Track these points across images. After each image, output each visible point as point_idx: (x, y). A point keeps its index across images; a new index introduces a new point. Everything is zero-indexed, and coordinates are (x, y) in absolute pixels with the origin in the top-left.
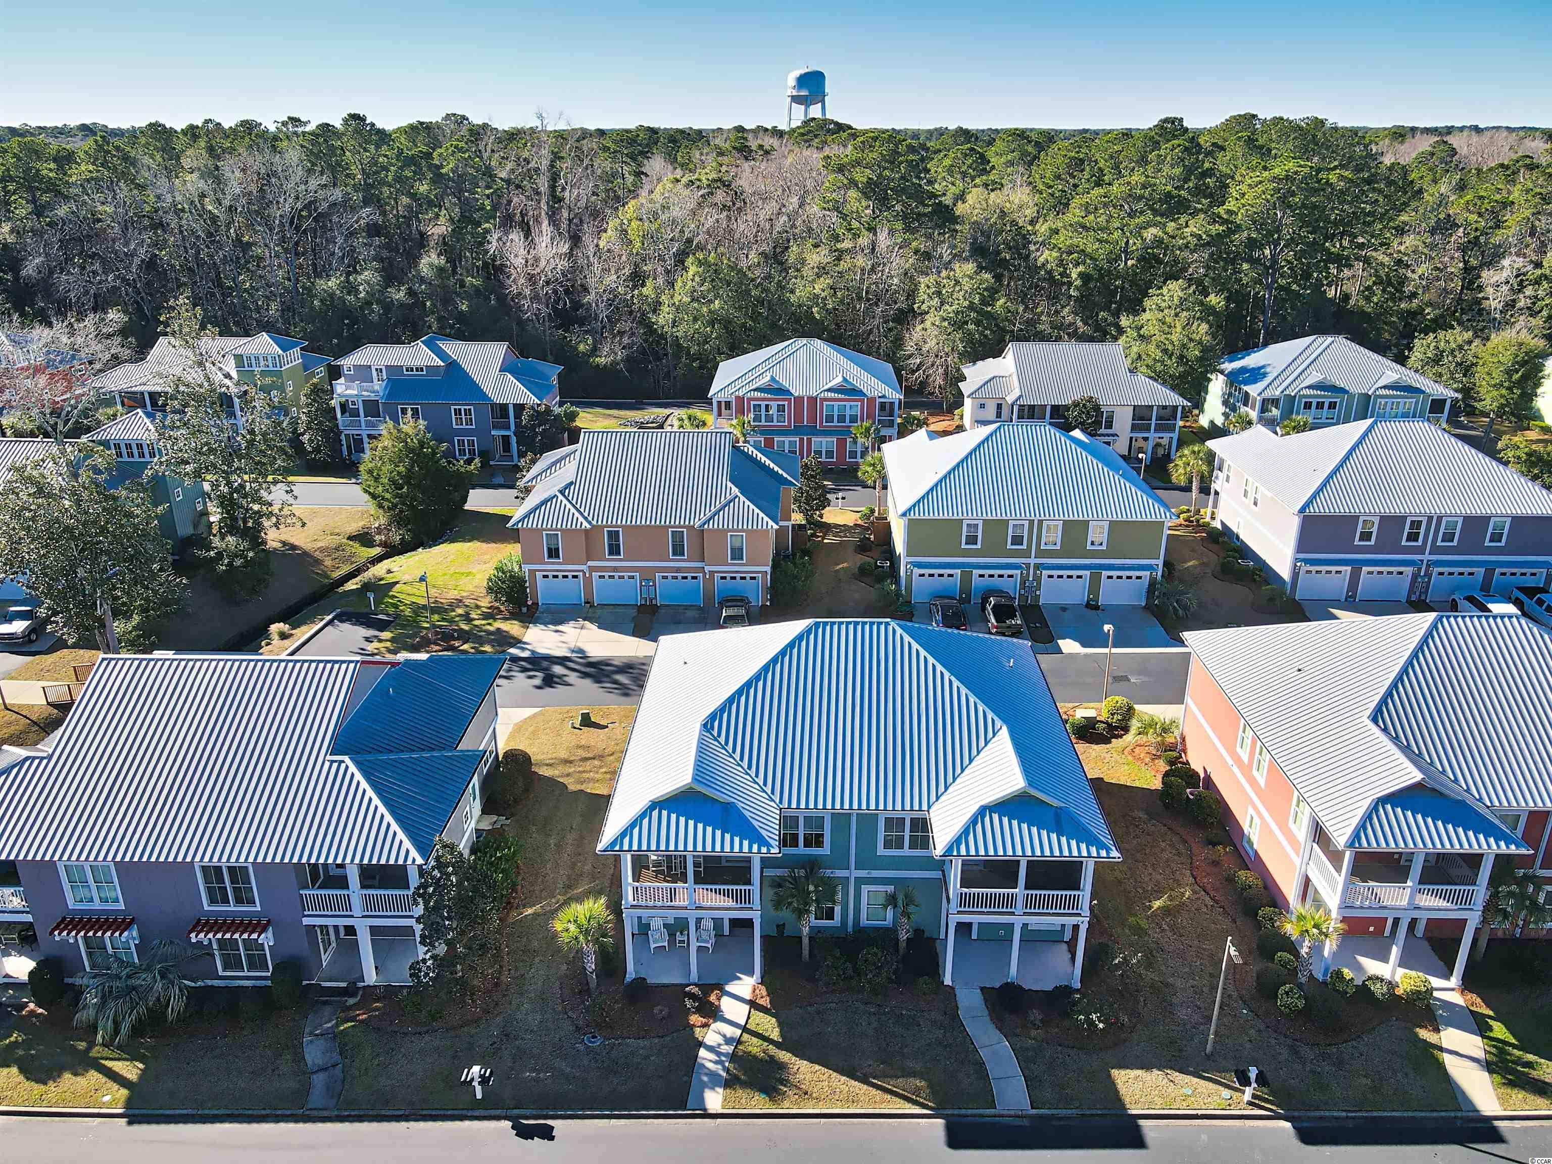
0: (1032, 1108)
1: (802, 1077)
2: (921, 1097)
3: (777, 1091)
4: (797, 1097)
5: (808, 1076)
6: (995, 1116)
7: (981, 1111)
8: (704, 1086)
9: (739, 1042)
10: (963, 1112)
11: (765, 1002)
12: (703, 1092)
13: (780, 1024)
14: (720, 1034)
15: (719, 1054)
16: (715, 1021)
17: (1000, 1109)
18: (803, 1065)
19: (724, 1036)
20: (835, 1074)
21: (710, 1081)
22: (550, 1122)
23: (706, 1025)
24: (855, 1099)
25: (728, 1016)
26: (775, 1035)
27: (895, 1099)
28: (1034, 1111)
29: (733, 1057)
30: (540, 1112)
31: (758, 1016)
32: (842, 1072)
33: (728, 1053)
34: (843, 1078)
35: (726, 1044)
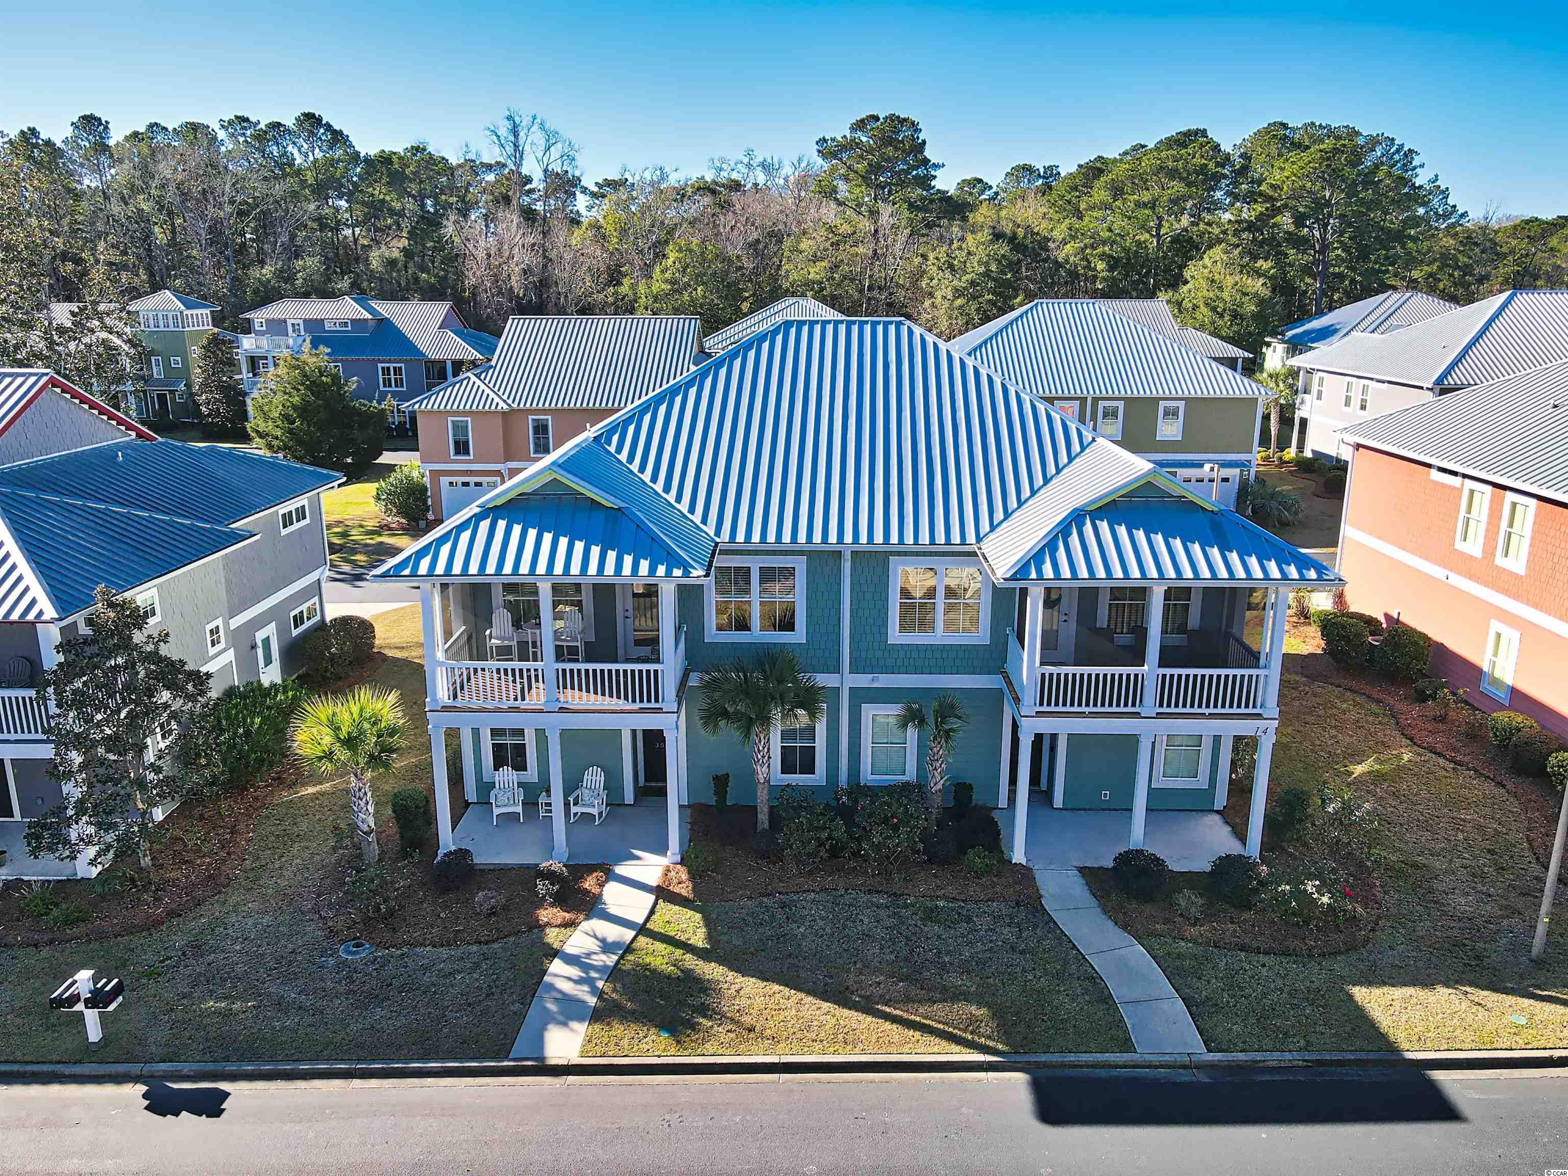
0: (1209, 1051)
1: (744, 1002)
2: (981, 1035)
3: (694, 1027)
4: (732, 1035)
5: (759, 1002)
6: (1135, 1067)
7: (1107, 1057)
8: (548, 1019)
9: (629, 949)
10: (1072, 1058)
11: (685, 890)
12: (543, 1029)
13: (708, 922)
14: (596, 937)
15: (586, 967)
16: (588, 918)
17: (1143, 1052)
18: (751, 985)
19: (603, 941)
20: (810, 999)
21: (561, 1012)
22: (224, 1086)
23: (571, 925)
24: (850, 1038)
25: (613, 910)
26: (699, 939)
27: (928, 1038)
28: (1218, 1056)
29: (614, 974)
30: (210, 1067)
31: (668, 910)
32: (825, 996)
33: (606, 966)
34: (826, 1005)
35: (604, 952)
